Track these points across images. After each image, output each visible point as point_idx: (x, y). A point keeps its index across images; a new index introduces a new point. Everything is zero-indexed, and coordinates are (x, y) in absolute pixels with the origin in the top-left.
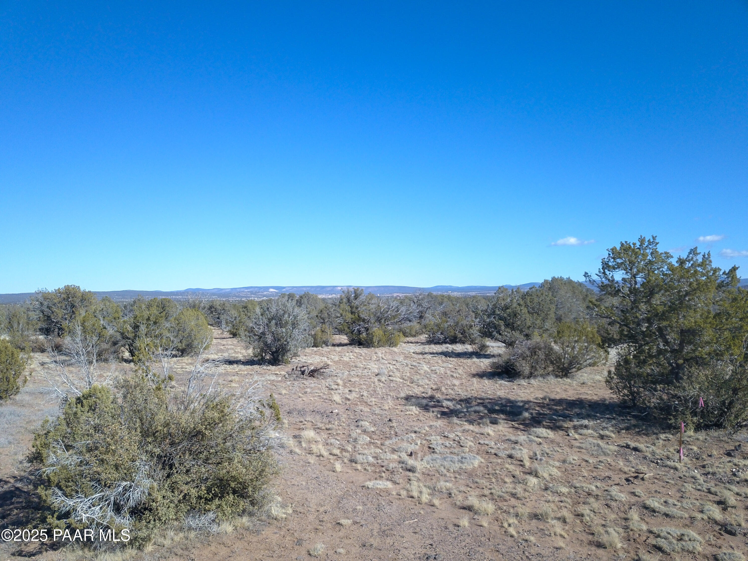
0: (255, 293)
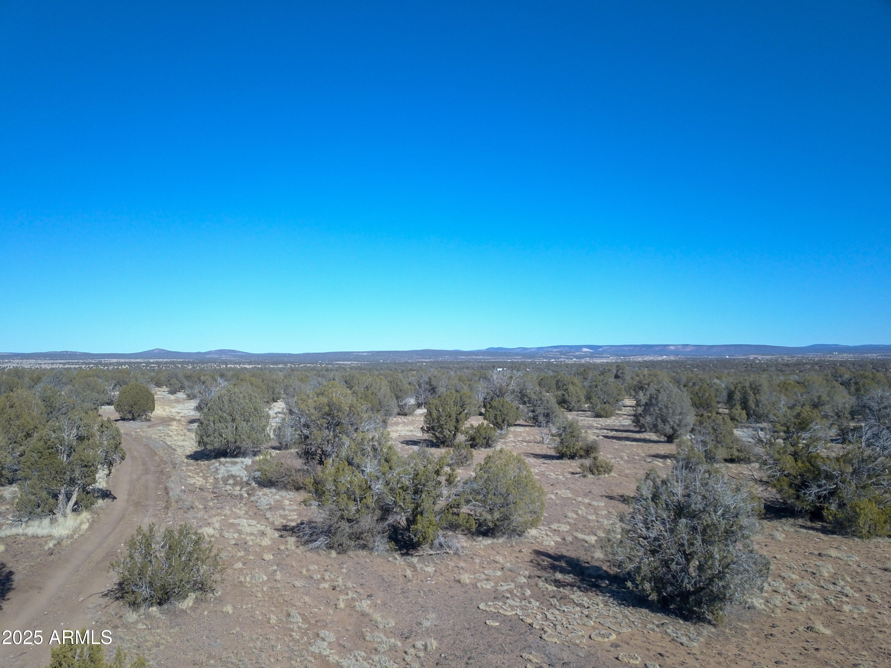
0: (565, 354)
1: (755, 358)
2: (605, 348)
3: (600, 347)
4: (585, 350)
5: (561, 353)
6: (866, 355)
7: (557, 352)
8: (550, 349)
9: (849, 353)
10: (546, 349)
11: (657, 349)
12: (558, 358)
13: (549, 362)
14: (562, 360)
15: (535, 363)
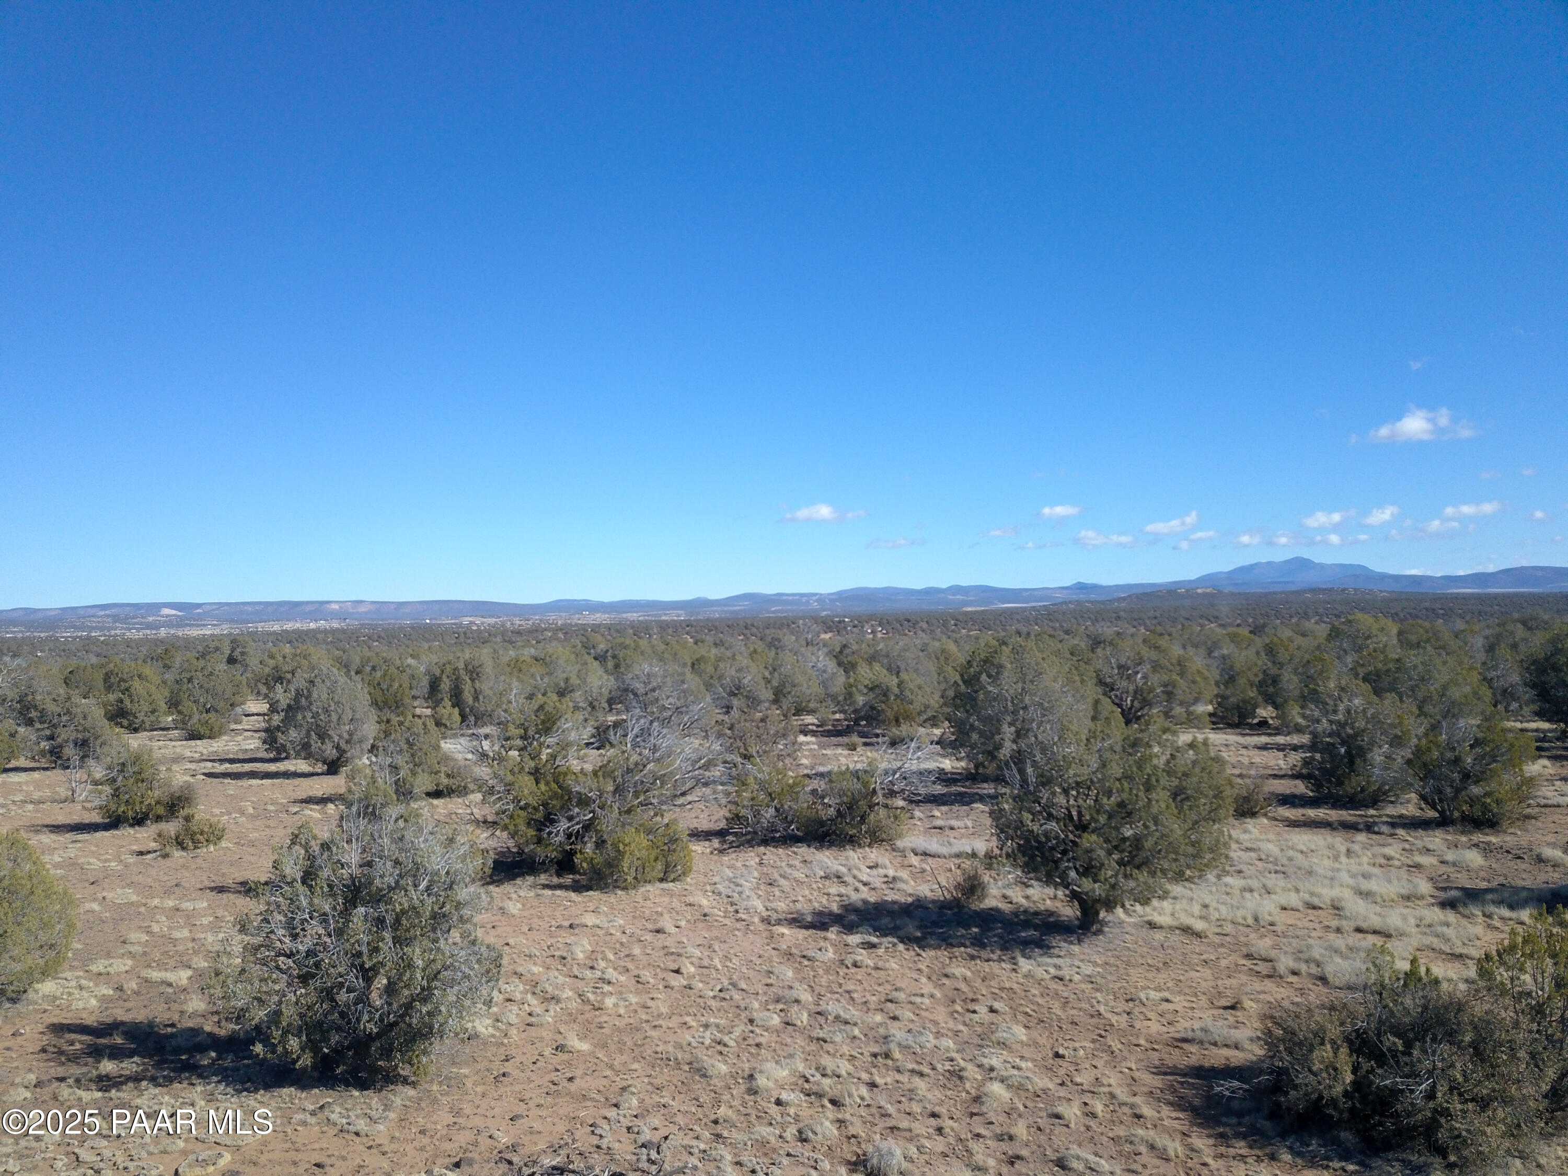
0: (125, 620)
1: (472, 623)
2: (208, 608)
3: (199, 606)
4: (166, 611)
5: (116, 618)
6: (625, 616)
7: (108, 616)
8: (92, 611)
9: (604, 613)
10: (82, 612)
11: (308, 608)
12: (109, 629)
13: (89, 638)
14: (118, 632)
15: (57, 639)
